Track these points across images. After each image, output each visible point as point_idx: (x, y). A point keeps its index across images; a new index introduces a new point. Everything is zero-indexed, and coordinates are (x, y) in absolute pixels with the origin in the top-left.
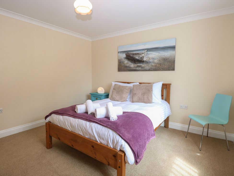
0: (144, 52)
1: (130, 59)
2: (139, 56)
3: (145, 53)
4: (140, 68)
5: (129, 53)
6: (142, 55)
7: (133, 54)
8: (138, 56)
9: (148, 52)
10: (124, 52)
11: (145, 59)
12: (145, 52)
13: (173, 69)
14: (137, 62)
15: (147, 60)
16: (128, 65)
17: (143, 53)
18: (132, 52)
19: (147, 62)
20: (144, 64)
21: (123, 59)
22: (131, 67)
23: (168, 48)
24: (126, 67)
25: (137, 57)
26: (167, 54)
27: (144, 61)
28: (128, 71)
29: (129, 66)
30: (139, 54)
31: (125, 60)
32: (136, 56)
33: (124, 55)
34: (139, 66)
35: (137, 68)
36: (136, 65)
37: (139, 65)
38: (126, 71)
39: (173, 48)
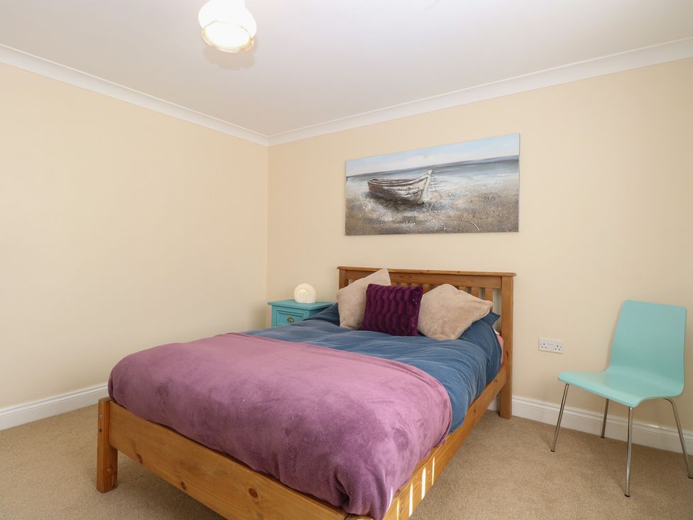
0: (422, 178)
1: (382, 198)
2: (410, 189)
3: (427, 178)
4: (412, 225)
5: (380, 178)
6: (416, 185)
7: (392, 184)
8: (405, 188)
9: (436, 177)
10: (363, 178)
11: (426, 198)
12: (427, 176)
13: (515, 228)
14: (402, 208)
15: (434, 200)
16: (375, 216)
17: (421, 181)
18: (386, 178)
19: (433, 207)
20: (423, 212)
21: (361, 198)
22: (384, 222)
23: (495, 162)
24: (371, 221)
25: (403, 192)
26: (493, 181)
27: (423, 203)
28: (375, 234)
29: (377, 220)
30: (410, 182)
31: (366, 202)
32: (400, 188)
33: (364, 187)
34: (409, 220)
35: (404, 225)
36: (399, 216)
37: (409, 214)
38: (370, 233)
39: (513, 162)
